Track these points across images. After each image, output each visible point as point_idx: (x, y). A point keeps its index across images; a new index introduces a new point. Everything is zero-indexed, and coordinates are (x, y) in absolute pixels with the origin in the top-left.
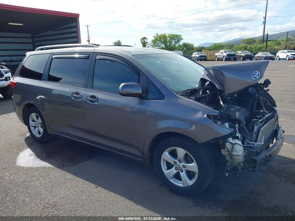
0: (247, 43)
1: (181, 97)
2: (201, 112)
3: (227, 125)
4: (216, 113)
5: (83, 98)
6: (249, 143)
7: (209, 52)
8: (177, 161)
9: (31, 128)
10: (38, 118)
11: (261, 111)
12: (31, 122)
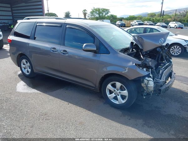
0: (151, 16)
1: (120, 53)
2: (132, 62)
3: (145, 69)
4: (140, 62)
5: (58, 52)
6: (156, 80)
7: (127, 21)
8: (116, 90)
9: (22, 68)
10: (27, 62)
11: (164, 62)
12: (22, 65)
